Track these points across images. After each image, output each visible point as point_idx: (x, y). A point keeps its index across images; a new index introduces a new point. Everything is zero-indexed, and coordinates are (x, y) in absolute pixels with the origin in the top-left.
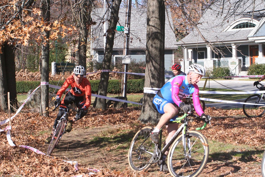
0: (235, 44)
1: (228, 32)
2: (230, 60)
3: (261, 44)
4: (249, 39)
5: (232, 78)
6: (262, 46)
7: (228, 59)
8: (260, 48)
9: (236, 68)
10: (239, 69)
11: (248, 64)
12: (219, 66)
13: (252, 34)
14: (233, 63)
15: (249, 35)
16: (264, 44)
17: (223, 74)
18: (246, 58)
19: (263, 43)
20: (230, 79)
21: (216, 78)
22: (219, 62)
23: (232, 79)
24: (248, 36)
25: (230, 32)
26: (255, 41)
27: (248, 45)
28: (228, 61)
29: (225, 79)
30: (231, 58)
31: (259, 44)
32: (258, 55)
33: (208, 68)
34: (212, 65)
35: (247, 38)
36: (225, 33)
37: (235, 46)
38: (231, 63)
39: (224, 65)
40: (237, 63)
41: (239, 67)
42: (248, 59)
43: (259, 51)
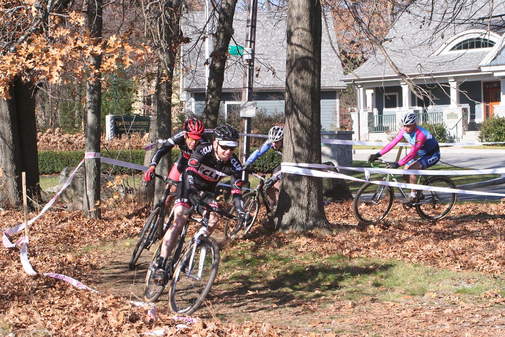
0: (456, 79)
1: (442, 57)
2: (445, 109)
4: (483, 69)
5: (450, 144)
7: (443, 109)
8: (504, 86)
9: (457, 125)
10: (463, 126)
11: (481, 118)
13: (487, 60)
14: (452, 115)
15: (483, 63)
18: (476, 106)
23: (450, 146)
24: (480, 64)
25: (446, 56)
26: (494, 73)
27: (480, 81)
28: (442, 113)
30: (449, 107)
31: (500, 80)
32: (500, 101)
35: (478, 67)
36: (437, 59)
37: (456, 82)
38: (447, 115)
39: (434, 119)
40: (460, 115)
41: (463, 123)
42: (480, 108)
43: (501, 93)
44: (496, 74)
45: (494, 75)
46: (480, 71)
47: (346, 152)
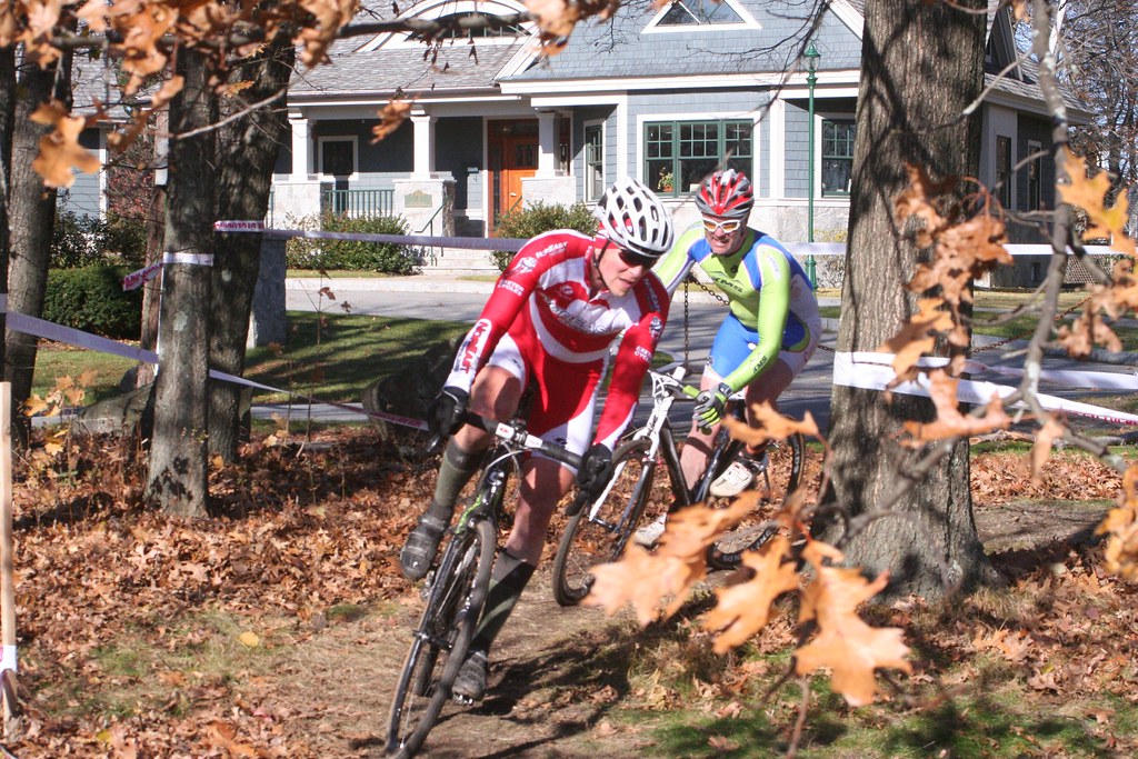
0: (428, 108)
1: (387, 54)
2: (401, 183)
3: (552, 116)
4: (505, 88)
5: (414, 267)
6: (554, 123)
7: (394, 181)
8: (546, 132)
9: (431, 222)
10: (444, 226)
11: (480, 206)
12: (344, 209)
13: (516, 65)
14: (418, 199)
15: (506, 72)
16: (561, 115)
17: (373, 250)
18: (471, 179)
19: (560, 112)
20: (408, 273)
21: (340, 268)
22: (344, 194)
23: (415, 274)
24: (499, 76)
25: (397, 52)
26: (533, 100)
27: (481, 117)
28: (392, 191)
29: (385, 270)
30: (409, 177)
31: (539, 116)
32: (536, 167)
33: (299, 221)
34: (317, 208)
35: (493, 82)
36: (375, 59)
37: (428, 118)
38: (406, 197)
39: (378, 205)
40: (438, 200)
41: (444, 218)
42: (479, 183)
43: (540, 147)
44: (536, 102)
45: (532, 105)
46: (498, 93)
47: (273, 287)
